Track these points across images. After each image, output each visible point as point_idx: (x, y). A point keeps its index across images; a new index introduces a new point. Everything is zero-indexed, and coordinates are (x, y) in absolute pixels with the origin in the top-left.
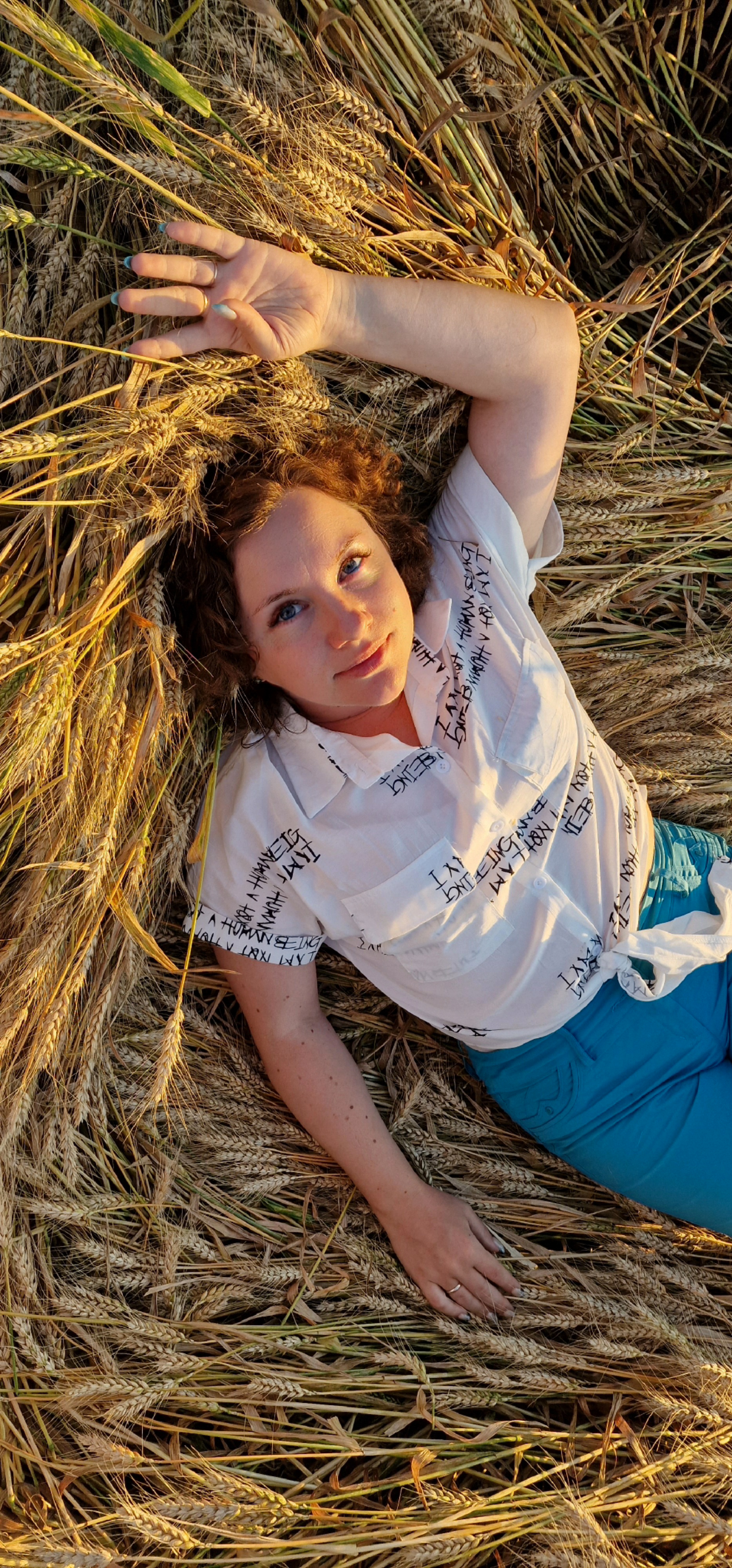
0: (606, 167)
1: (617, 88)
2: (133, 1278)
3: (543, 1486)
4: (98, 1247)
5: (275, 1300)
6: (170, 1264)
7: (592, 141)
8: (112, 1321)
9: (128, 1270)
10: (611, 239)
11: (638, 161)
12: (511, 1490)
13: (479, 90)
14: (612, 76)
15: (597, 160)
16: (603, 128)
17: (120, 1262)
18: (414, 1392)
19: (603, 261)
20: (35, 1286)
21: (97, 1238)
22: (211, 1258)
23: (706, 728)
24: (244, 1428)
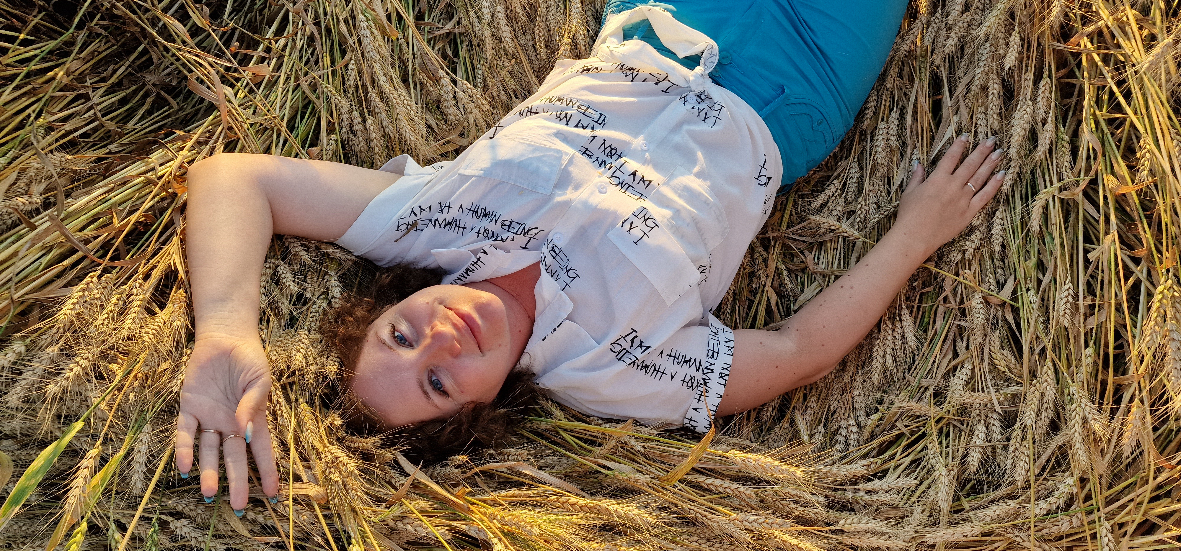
0: (98, 105)
1: (35, 95)
2: (993, 425)
3: (1128, 95)
4: (973, 454)
5: (1000, 313)
6: (977, 398)
7: (78, 114)
8: (1029, 437)
9: (987, 428)
10: (154, 102)
11: (92, 81)
12: (1134, 118)
13: (38, 200)
14: (24, 99)
15: (92, 112)
16: (67, 106)
17: (982, 436)
18: (1062, 200)
19: (171, 107)
20: (1009, 501)
21: (965, 456)
22: (970, 367)
23: (532, 12)
24: (1104, 327)
